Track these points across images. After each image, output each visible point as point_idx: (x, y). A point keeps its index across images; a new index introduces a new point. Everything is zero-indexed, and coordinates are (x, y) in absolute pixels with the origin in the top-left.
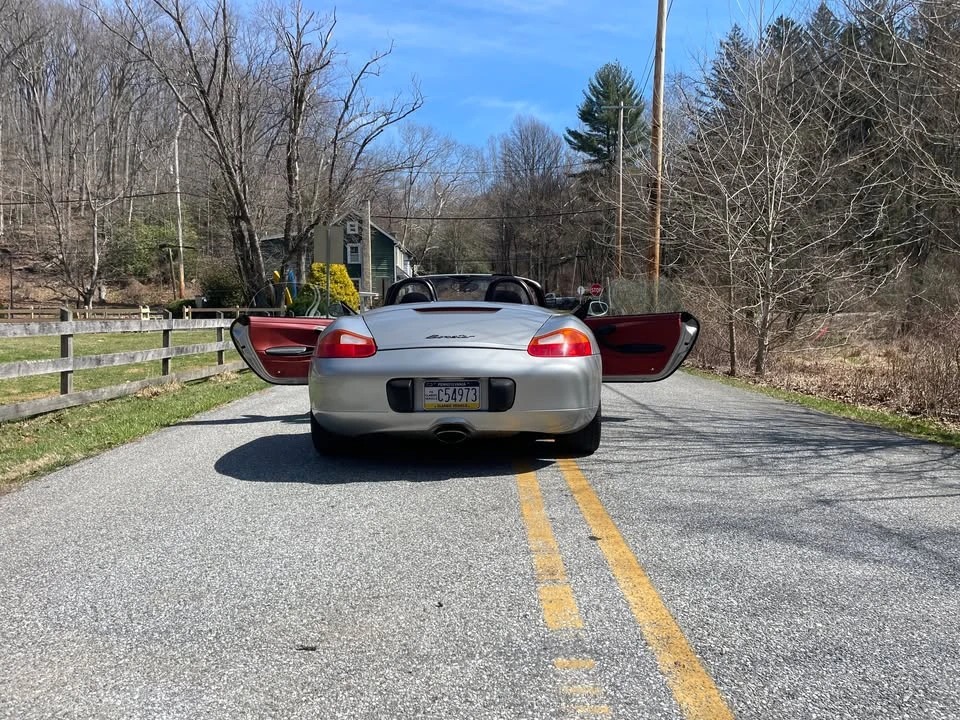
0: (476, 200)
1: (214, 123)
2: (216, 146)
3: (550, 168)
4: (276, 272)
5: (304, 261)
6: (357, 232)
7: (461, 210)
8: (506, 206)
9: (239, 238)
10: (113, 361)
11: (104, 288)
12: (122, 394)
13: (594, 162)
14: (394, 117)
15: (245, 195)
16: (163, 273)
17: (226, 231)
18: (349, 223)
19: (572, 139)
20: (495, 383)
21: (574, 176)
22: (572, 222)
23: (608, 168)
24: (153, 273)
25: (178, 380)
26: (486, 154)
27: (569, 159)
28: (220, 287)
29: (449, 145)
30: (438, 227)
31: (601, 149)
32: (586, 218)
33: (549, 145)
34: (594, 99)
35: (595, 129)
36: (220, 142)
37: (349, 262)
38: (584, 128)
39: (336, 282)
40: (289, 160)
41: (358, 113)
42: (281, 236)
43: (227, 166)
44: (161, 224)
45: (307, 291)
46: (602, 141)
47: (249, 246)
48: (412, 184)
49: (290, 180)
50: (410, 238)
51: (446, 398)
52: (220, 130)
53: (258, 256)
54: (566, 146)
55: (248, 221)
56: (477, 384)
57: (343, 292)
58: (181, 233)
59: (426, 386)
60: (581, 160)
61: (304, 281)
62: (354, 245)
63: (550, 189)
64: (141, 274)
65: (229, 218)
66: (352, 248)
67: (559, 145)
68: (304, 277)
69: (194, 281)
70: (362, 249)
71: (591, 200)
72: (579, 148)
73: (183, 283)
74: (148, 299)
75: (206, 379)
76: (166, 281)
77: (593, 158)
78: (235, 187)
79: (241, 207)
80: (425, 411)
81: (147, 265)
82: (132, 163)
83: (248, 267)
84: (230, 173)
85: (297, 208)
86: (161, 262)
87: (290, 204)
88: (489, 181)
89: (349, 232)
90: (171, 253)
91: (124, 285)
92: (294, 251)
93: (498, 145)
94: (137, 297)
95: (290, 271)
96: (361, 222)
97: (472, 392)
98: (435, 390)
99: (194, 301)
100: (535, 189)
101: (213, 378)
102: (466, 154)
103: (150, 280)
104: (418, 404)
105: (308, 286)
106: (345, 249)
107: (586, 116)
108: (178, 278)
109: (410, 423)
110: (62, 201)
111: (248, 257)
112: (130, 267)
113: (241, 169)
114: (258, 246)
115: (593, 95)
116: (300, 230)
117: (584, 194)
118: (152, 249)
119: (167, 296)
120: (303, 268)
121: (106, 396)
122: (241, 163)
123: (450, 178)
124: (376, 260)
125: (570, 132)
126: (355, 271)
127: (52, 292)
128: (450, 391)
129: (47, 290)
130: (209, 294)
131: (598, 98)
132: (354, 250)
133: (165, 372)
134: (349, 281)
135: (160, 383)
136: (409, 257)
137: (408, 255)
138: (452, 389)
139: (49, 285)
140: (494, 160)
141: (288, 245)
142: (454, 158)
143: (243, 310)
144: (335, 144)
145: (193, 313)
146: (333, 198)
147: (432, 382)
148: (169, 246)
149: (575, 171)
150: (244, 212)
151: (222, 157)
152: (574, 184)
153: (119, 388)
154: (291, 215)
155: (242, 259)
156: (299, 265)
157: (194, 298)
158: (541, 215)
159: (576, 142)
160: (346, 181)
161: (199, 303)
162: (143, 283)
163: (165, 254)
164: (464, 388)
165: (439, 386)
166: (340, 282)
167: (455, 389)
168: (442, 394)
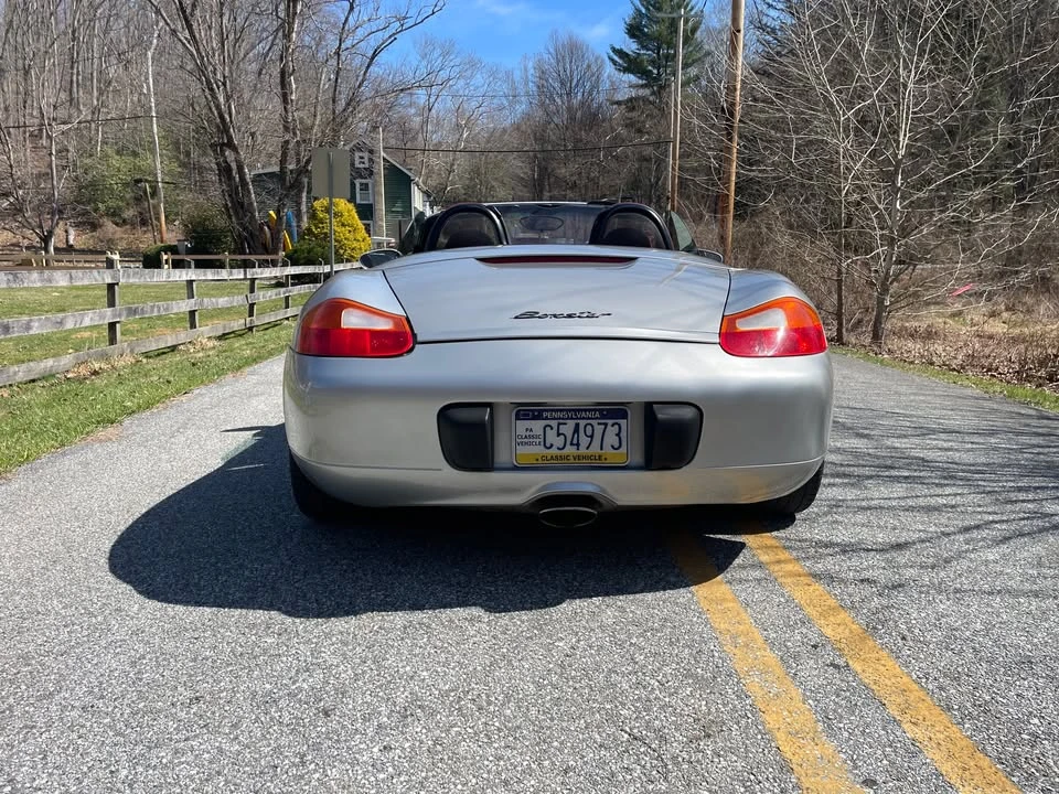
0: (504, 130)
1: (190, 27)
2: (192, 55)
3: (590, 94)
4: (271, 212)
5: (304, 199)
6: (367, 166)
7: (488, 142)
8: (540, 137)
9: (225, 171)
10: (28, 327)
11: (72, 232)
12: (46, 374)
13: (642, 86)
14: (410, 22)
15: (230, 117)
16: (141, 213)
17: (210, 161)
18: (357, 154)
19: (616, 58)
20: (663, 414)
21: (619, 103)
22: (616, 158)
23: (657, 94)
24: (129, 213)
25: (132, 351)
26: (518, 75)
27: (612, 83)
28: (206, 230)
29: (473, 64)
30: (462, 163)
31: (651, 71)
32: (633, 152)
33: (589, 66)
34: (644, 11)
35: (644, 47)
36: (198, 50)
37: (358, 201)
38: (631, 46)
39: (343, 225)
40: (283, 73)
41: (366, 19)
42: (276, 169)
43: (208, 82)
44: (135, 154)
45: (308, 235)
46: (653, 62)
47: (237, 179)
48: (430, 110)
49: (285, 98)
50: (428, 176)
51: (559, 441)
52: (197, 36)
53: (249, 192)
54: (609, 69)
55: (235, 149)
56: (624, 416)
57: (351, 236)
58: (159, 165)
59: (517, 418)
60: (627, 85)
61: (305, 223)
62: (364, 181)
63: (591, 119)
64: (114, 214)
65: (211, 146)
66: (361, 184)
67: (601, 68)
68: (305, 219)
69: (177, 223)
70: (374, 186)
71: (639, 131)
72: (626, 70)
73: (164, 225)
74: (122, 245)
75: (173, 348)
76: (144, 223)
77: (640, 82)
78: (218, 107)
79: (226, 131)
80: (515, 468)
81: (120, 203)
82: (99, 81)
83: (238, 206)
84: (212, 90)
85: (295, 134)
86: (138, 200)
87: (286, 129)
88: (521, 108)
89: (357, 165)
90: (148, 190)
91: (94, 226)
92: (292, 187)
93: (530, 65)
94: (110, 241)
95: (288, 211)
96: (371, 152)
97: (612, 431)
98: (537, 426)
99: (175, 246)
100: (572, 118)
101: (182, 347)
102: (493, 74)
103: (124, 221)
104: (502, 455)
105: (309, 229)
106: (353, 186)
107: (634, 31)
108: (158, 219)
109: (485, 491)
110: (18, 127)
111: (237, 194)
112: (100, 205)
113: (224, 84)
114: (249, 180)
115: (643, 5)
116: (298, 161)
117: (630, 125)
118: (126, 185)
119: (146, 241)
120: (304, 208)
121: (21, 377)
122: (224, 77)
123: (474, 104)
124: (391, 199)
125: (614, 50)
126: (366, 212)
127: (10, 235)
128: (568, 428)
129: (6, 233)
130: (192, 238)
131: (647, 9)
132: (365, 187)
133: (113, 340)
134: (360, 224)
135: (105, 357)
136: (429, 196)
137: (427, 194)
138: (572, 424)
139: (7, 226)
140: (526, 84)
141: (285, 180)
142: (479, 79)
143: (234, 257)
144: (339, 55)
145: (173, 260)
146: (338, 123)
147: (530, 411)
148: (146, 181)
149: (620, 97)
150: (230, 138)
151: (201, 70)
152: (618, 113)
153: (42, 365)
154: (287, 142)
155: (230, 196)
156: (299, 204)
157: (176, 243)
158: (579, 149)
159: (621, 62)
160: (352, 101)
161: (181, 249)
162: (117, 224)
163: (140, 190)
164: (594, 422)
165: (547, 418)
166: (348, 226)
167: (577, 425)
168: (551, 434)
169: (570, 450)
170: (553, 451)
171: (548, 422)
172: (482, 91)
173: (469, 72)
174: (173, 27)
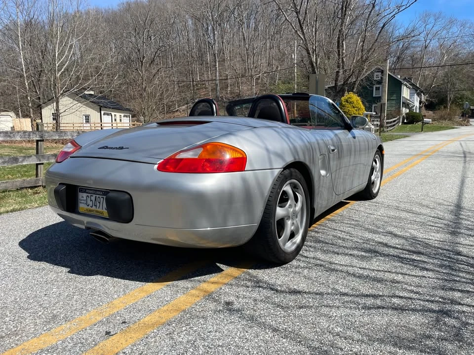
1: (302, 28)
6: (380, 79)
14: (403, 7)
37: (374, 96)
40: (338, 42)
49: (339, 53)
51: (91, 204)
57: (357, 112)
58: (296, 86)
59: (79, 191)
62: (378, 86)
66: (376, 88)
70: (382, 88)
78: (311, 60)
80: (79, 213)
84: (309, 53)
87: (338, 66)
89: (375, 79)
96: (383, 72)
98: (85, 195)
113: (315, 50)
124: (390, 94)
128: (94, 198)
134: (362, 106)
141: (336, 88)
142: (455, 29)
147: (83, 189)
154: (338, 72)
164: (101, 196)
165: (87, 193)
166: (356, 107)
167: (96, 197)
168: (89, 200)
169: (94, 208)
170: (89, 207)
171: (88, 194)
172: (456, 34)
173: (449, 26)
174: (296, 29)
